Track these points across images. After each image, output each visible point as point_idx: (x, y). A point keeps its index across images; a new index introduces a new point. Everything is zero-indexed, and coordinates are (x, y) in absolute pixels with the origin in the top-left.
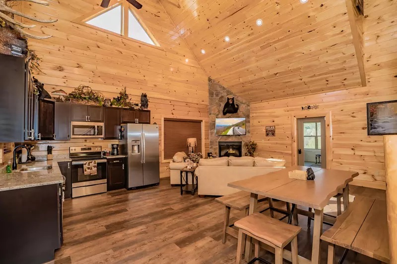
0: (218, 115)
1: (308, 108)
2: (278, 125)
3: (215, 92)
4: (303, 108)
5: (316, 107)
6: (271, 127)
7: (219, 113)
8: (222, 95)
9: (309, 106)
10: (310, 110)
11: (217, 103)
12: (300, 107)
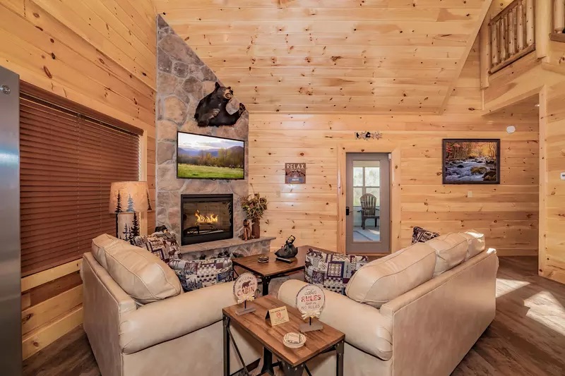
0: (180, 124)
1: (367, 136)
2: (311, 162)
3: (174, 62)
4: (358, 135)
5: (379, 137)
6: (296, 164)
7: (184, 119)
8: (194, 75)
9: (368, 133)
10: (369, 139)
11: (179, 93)
12: (353, 133)
